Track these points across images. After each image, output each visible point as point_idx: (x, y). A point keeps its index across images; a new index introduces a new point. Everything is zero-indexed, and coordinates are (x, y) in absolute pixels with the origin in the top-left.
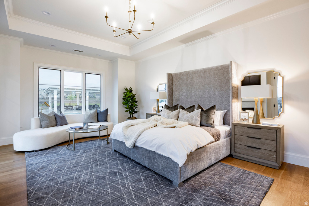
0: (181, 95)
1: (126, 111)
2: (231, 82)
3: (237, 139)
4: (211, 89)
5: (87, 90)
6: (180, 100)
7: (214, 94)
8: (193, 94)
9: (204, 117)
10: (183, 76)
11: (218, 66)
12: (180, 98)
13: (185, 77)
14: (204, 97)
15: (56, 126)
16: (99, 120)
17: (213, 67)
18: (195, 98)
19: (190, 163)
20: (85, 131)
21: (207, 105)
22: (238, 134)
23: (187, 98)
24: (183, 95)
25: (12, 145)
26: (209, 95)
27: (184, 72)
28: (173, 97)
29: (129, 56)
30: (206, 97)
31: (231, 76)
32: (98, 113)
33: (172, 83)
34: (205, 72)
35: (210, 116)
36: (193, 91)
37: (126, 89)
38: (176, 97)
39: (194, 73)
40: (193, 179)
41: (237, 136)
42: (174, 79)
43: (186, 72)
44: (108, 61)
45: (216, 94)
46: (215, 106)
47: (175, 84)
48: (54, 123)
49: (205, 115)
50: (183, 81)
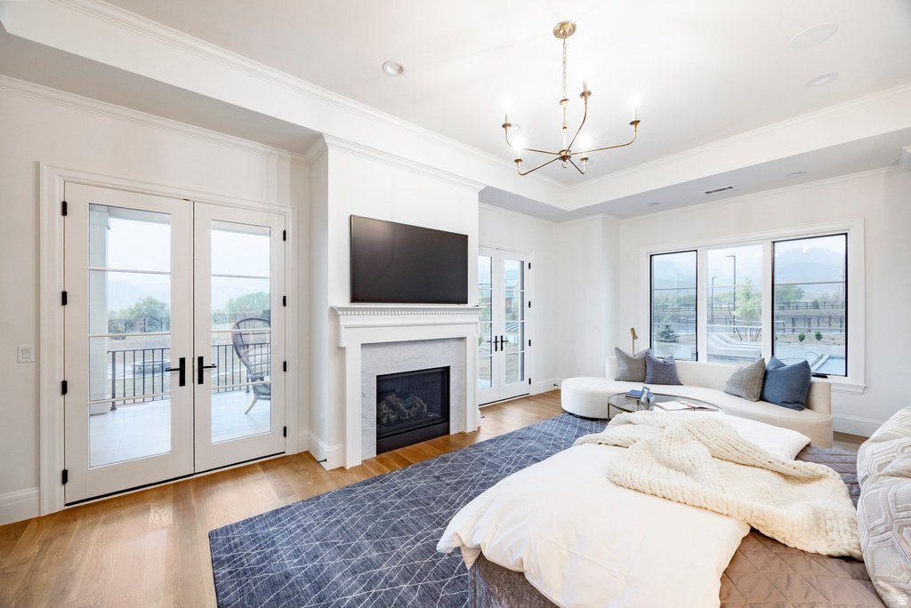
15: (644, 381)
16: (767, 395)
32: (766, 373)
48: (641, 375)
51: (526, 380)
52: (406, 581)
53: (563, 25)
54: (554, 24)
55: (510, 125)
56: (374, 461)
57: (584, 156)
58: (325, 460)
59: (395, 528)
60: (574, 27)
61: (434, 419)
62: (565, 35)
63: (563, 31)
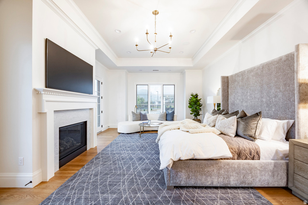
0: (236, 99)
1: (191, 114)
2: (297, 76)
3: (298, 167)
4: (272, 89)
5: (165, 96)
6: (236, 105)
7: (276, 97)
8: (249, 97)
9: (241, 126)
10: (238, 78)
11: (282, 56)
12: (235, 102)
13: (240, 78)
14: (262, 101)
15: (140, 120)
16: (167, 119)
17: (275, 59)
18: (251, 101)
19: (183, 171)
20: (149, 126)
21: (266, 110)
22: (300, 159)
23: (242, 102)
24: (238, 99)
25: (117, 129)
26: (268, 98)
27: (240, 72)
28: (229, 101)
29: (192, 66)
30: (264, 100)
31: (297, 68)
32: (167, 114)
33: (228, 87)
34: (262, 68)
35: (249, 125)
36: (249, 94)
37: (192, 95)
38: (231, 101)
39: (250, 72)
40: (191, 190)
41: (299, 162)
42: (230, 82)
43: (242, 72)
44: (180, 73)
45: (279, 97)
46: (260, 113)
47: (231, 87)
48: (139, 118)
49: (243, 123)
50: (238, 83)
51: (101, 126)
52: (137, 193)
53: (156, 11)
54: (154, 10)
55: (148, 34)
56: (60, 172)
57: (152, 51)
58: (31, 182)
59: (110, 185)
60: (158, 13)
61: (80, 146)
62: (156, 14)
63: (156, 13)
